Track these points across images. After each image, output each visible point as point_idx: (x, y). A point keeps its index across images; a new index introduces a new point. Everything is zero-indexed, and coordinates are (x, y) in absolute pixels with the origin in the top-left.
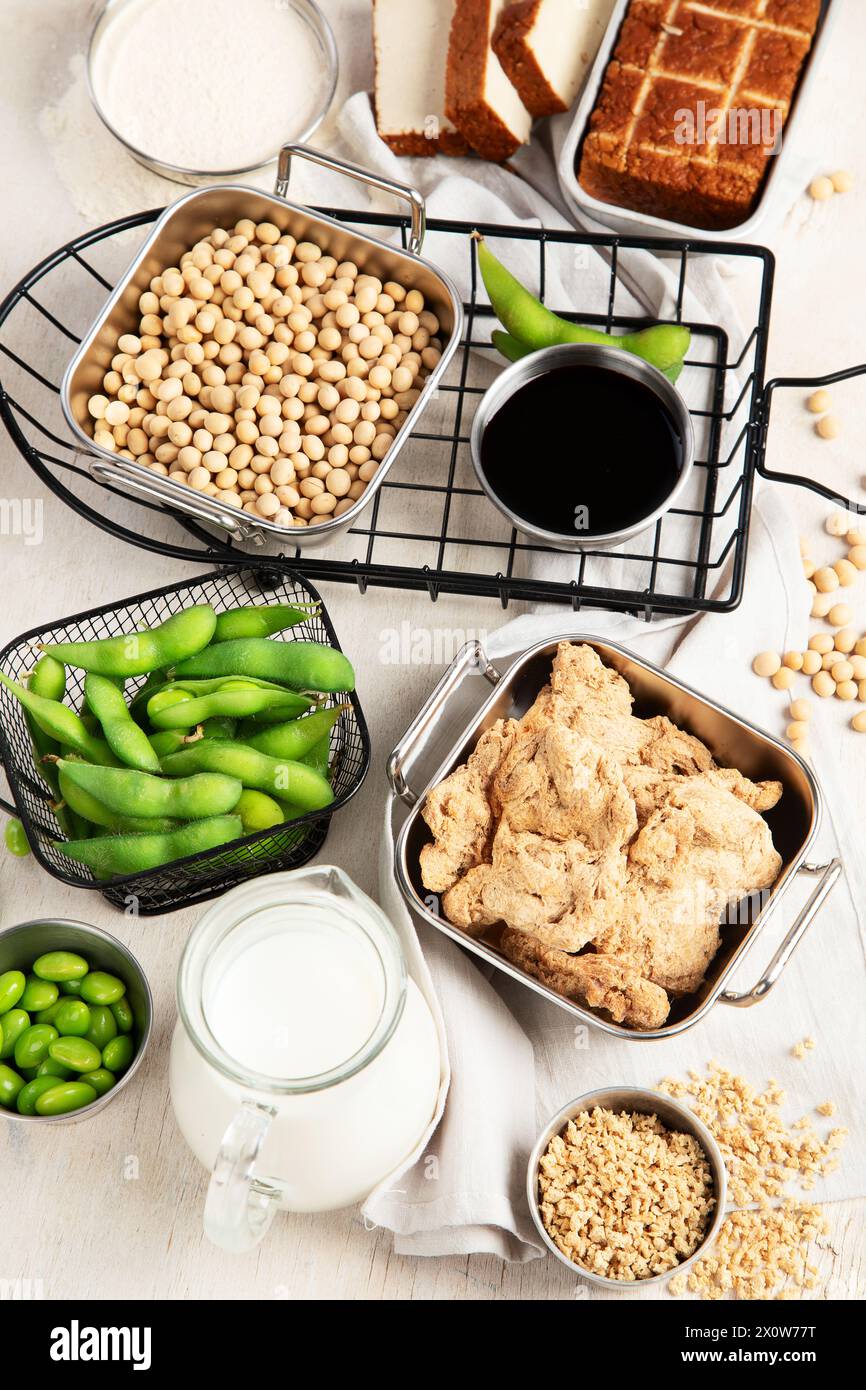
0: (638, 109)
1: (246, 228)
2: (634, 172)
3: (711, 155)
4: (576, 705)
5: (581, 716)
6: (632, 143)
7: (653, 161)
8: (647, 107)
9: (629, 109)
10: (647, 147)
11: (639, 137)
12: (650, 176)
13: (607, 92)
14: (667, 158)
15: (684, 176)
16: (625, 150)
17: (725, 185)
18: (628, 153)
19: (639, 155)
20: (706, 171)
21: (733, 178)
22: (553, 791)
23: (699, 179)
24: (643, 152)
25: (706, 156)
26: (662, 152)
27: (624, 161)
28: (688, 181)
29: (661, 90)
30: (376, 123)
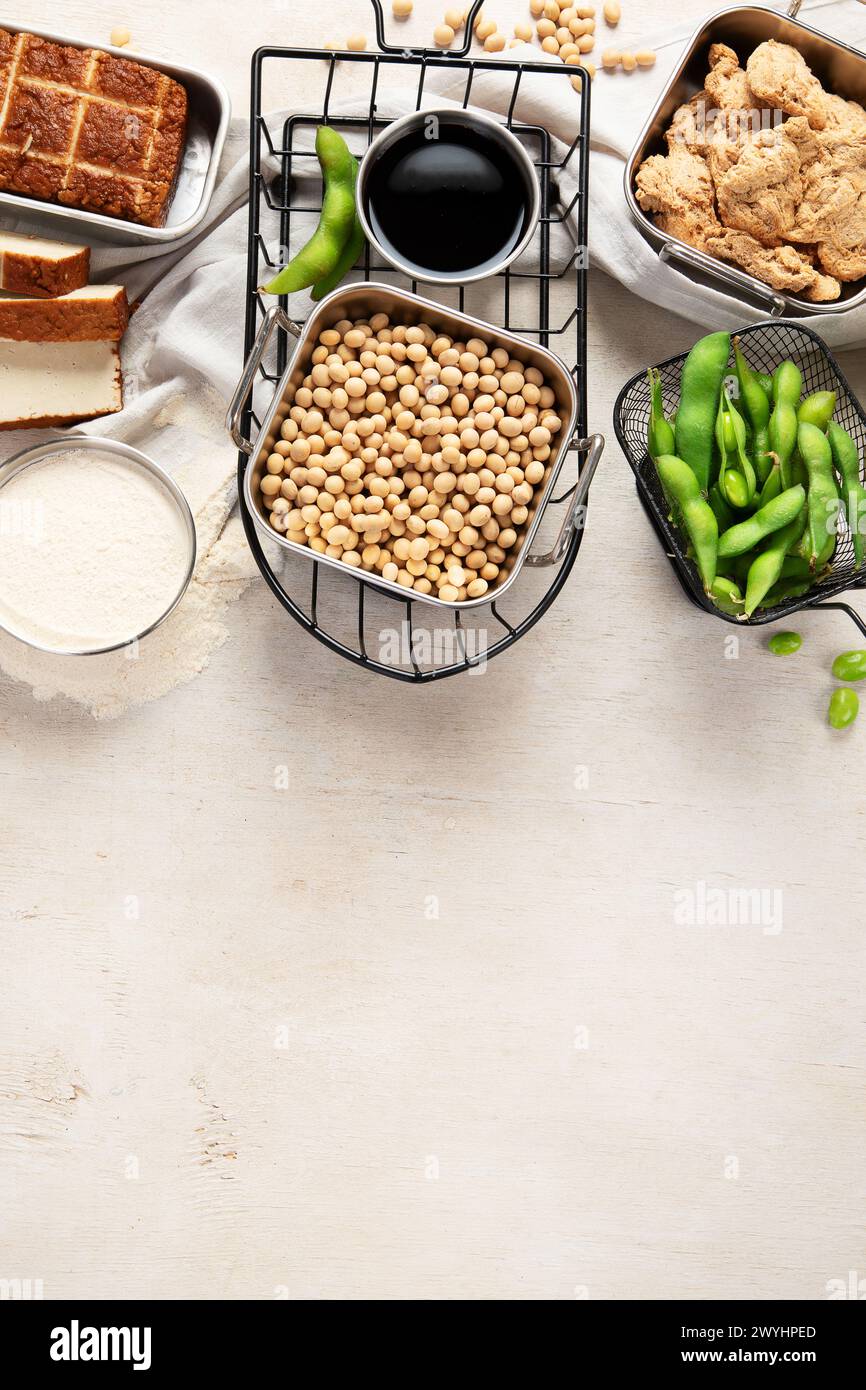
0: (107, 173)
1: (271, 482)
2: (169, 174)
3: (151, 111)
4: (675, 193)
5: (683, 189)
6: (143, 178)
7: (160, 159)
8: (106, 165)
9: (108, 180)
10: (146, 165)
11: (136, 171)
12: (173, 163)
13: (89, 203)
14: (156, 148)
15: (171, 135)
16: (149, 182)
17: (177, 101)
18: (152, 180)
19: (154, 170)
20: (166, 115)
21: (170, 93)
22: (779, 186)
23: (172, 121)
24: (151, 167)
25: (152, 114)
26: (150, 152)
27: (161, 182)
28: (175, 131)
29: (87, 153)
30: (109, 413)
